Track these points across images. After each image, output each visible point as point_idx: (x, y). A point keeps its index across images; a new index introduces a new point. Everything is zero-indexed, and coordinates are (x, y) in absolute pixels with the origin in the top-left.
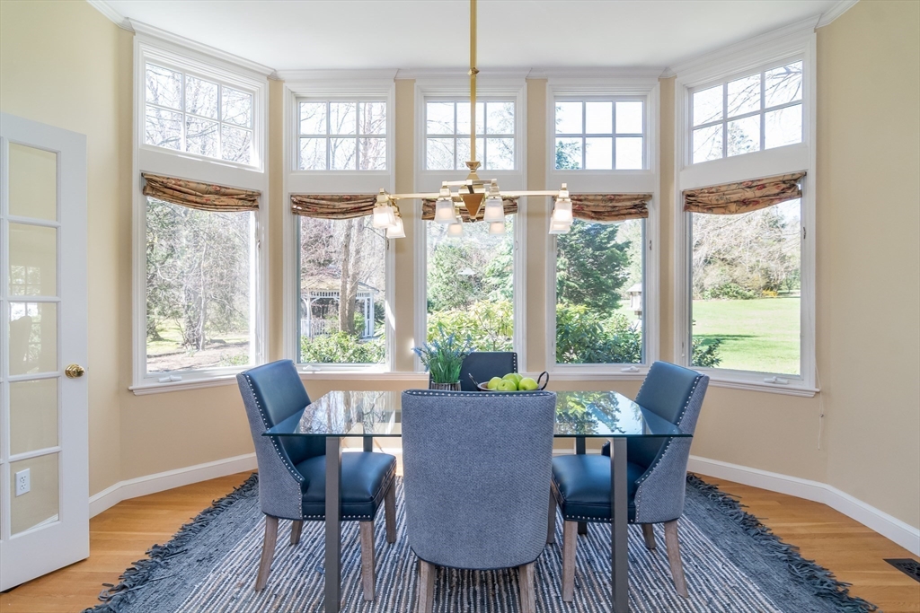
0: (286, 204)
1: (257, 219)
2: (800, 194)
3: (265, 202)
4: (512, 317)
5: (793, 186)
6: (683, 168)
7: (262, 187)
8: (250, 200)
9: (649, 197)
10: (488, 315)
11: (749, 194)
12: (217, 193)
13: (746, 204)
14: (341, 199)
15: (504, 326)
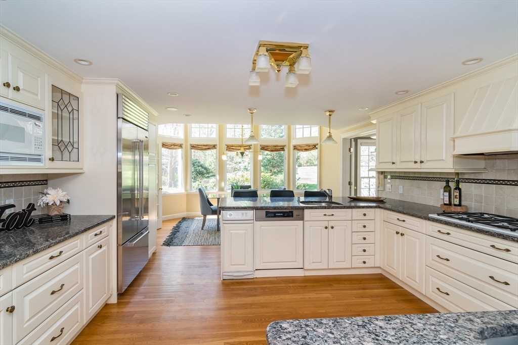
0: (189, 147)
1: (182, 151)
2: (317, 148)
3: (184, 146)
4: (249, 177)
5: (315, 147)
6: (294, 139)
7: (183, 142)
8: (181, 146)
9: (285, 146)
10: (243, 176)
11: (307, 148)
12: (174, 145)
13: (306, 150)
14: (204, 146)
15: (247, 179)
